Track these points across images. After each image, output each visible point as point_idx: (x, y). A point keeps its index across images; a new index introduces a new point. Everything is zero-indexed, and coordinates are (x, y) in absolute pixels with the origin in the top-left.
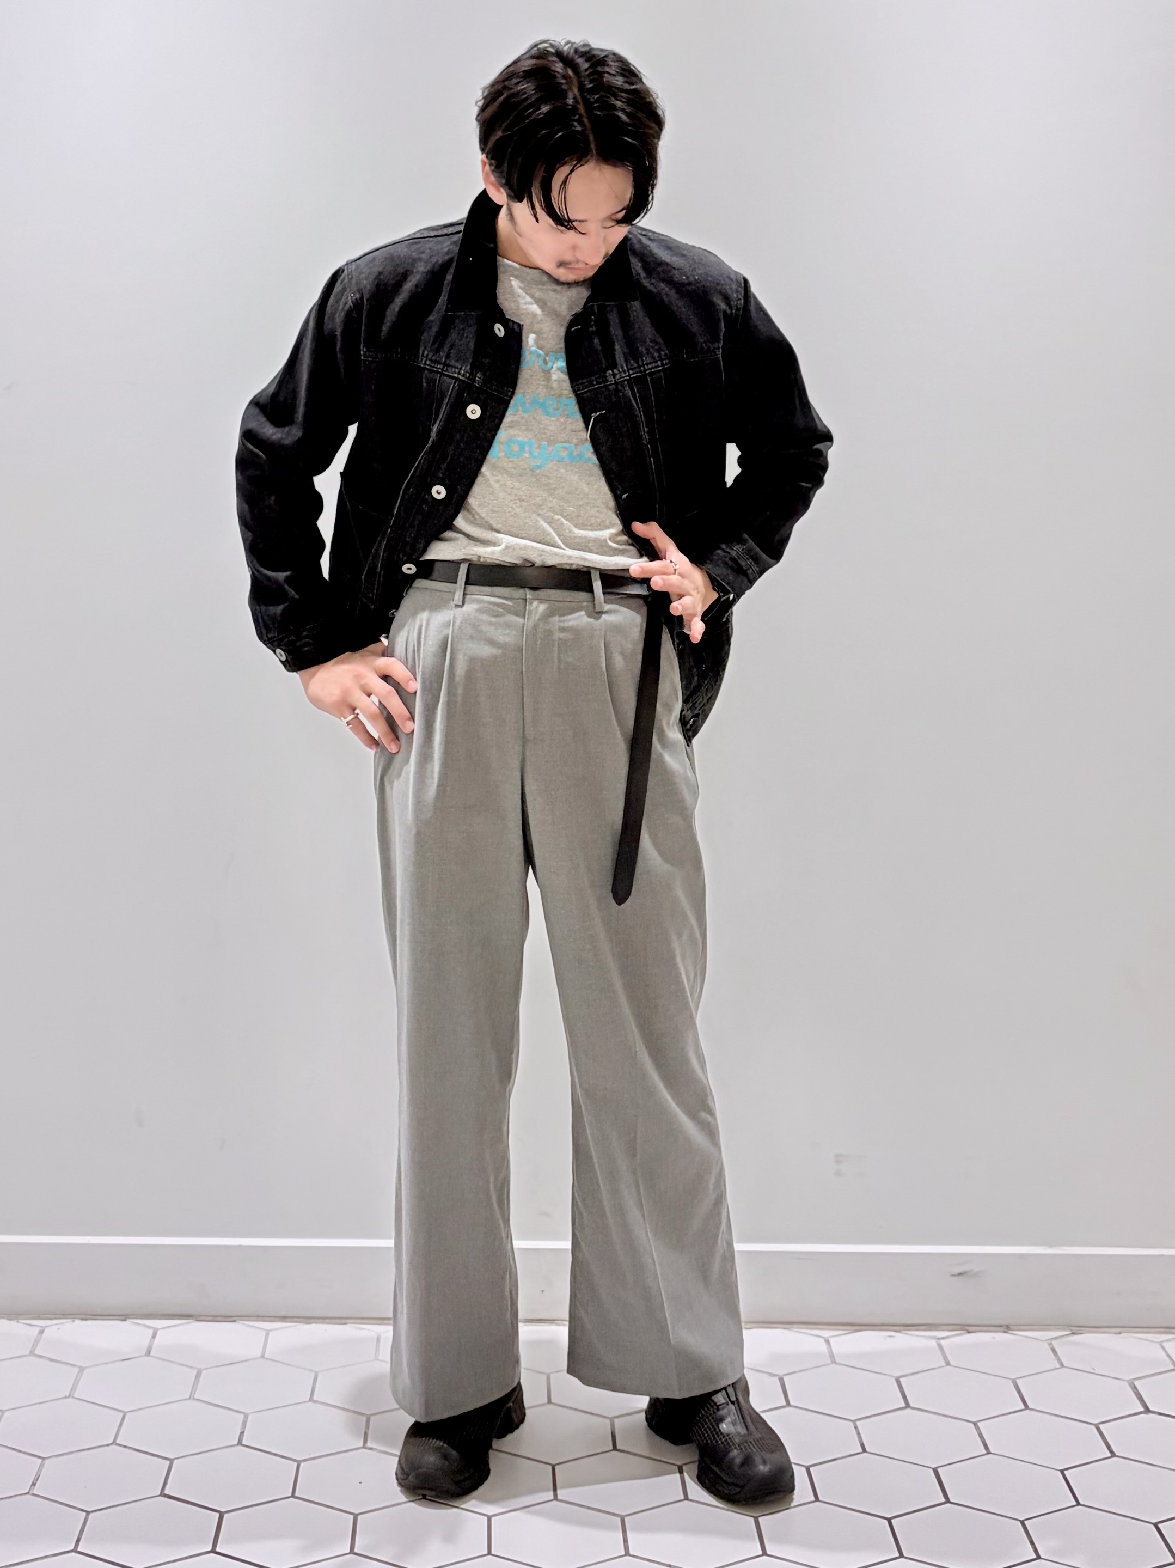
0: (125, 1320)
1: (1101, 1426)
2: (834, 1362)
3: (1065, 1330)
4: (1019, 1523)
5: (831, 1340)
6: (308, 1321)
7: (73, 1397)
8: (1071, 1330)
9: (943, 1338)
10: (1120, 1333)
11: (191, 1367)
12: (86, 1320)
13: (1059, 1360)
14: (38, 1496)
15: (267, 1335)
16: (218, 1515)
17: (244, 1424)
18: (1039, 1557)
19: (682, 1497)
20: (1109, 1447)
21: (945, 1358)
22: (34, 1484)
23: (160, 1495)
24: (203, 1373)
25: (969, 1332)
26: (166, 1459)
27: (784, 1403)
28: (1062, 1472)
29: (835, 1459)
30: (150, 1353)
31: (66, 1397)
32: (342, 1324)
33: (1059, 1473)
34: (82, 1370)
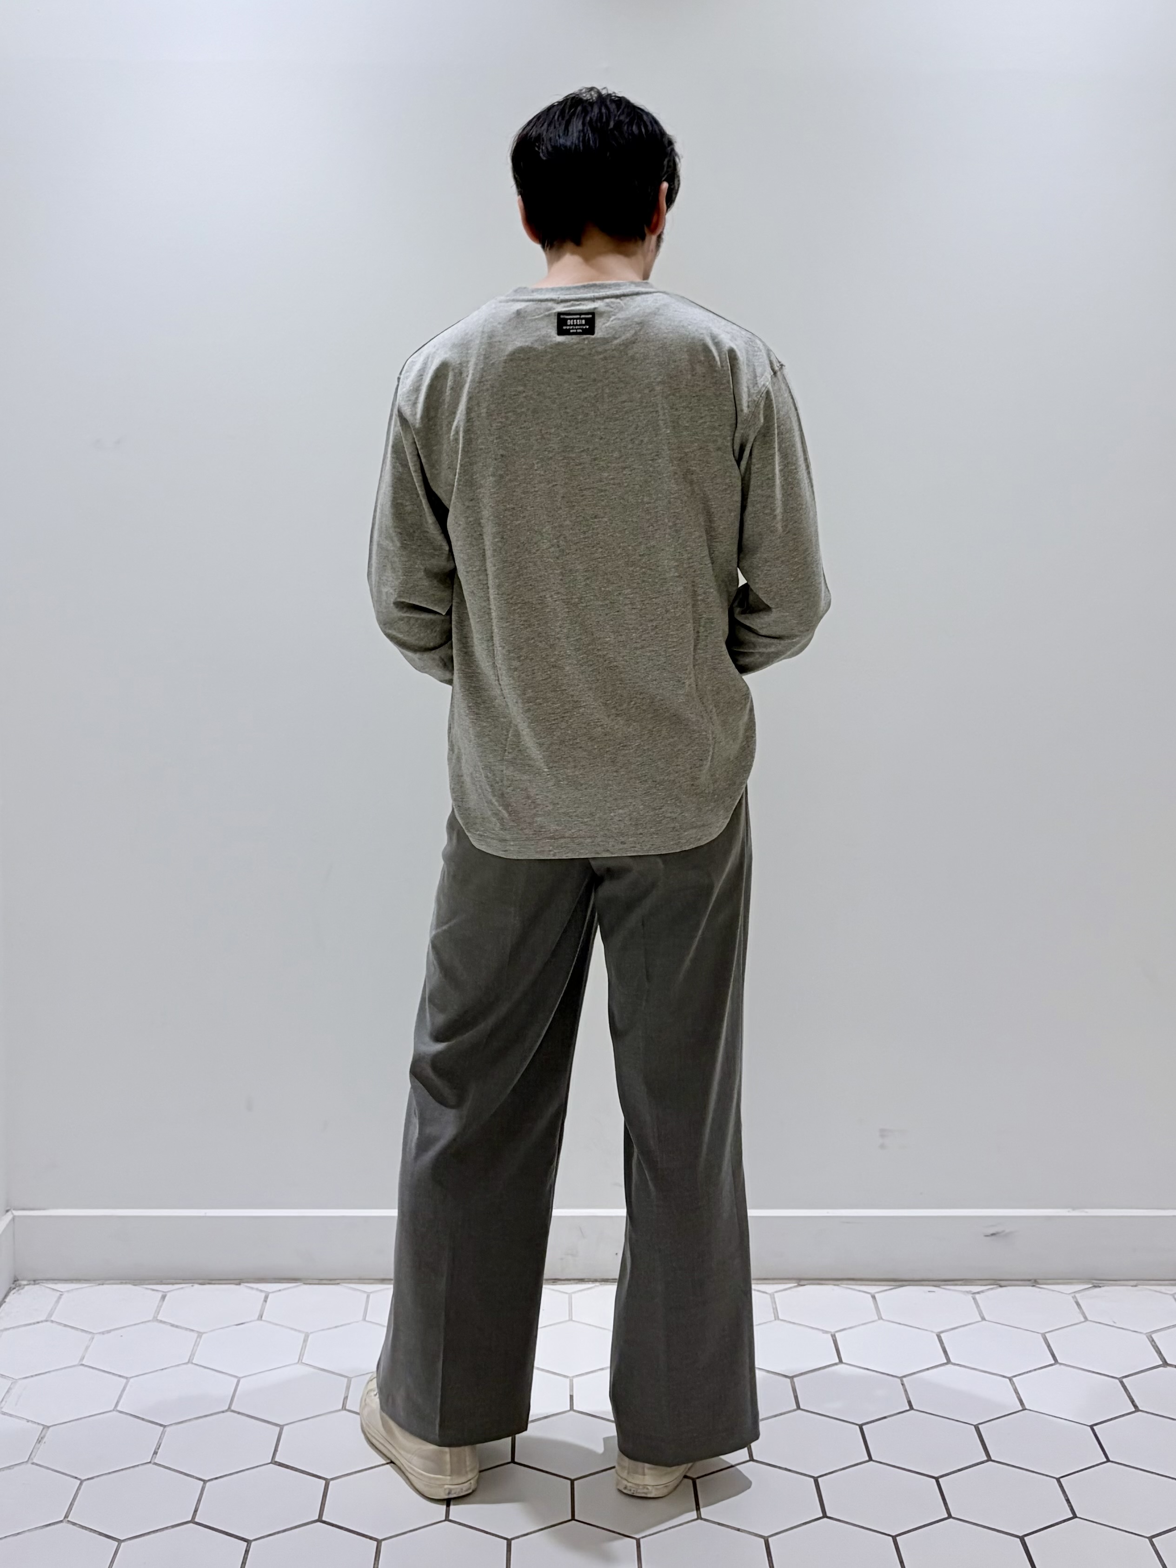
0: (239, 1284)
1: (1124, 1380)
2: (882, 1319)
3: (1087, 1283)
4: (1055, 1480)
5: (877, 1296)
7: (192, 1363)
8: (1093, 1283)
9: (978, 1293)
10: (1136, 1286)
11: (299, 1331)
12: (204, 1284)
13: (1082, 1313)
14: (159, 1465)
15: (368, 1297)
16: (324, 1482)
17: (348, 1388)
18: (1075, 1516)
20: (1133, 1402)
21: (980, 1313)
22: (155, 1453)
23: (271, 1463)
24: (311, 1337)
25: (1001, 1286)
26: (277, 1425)
27: (837, 1361)
28: (1092, 1427)
29: (885, 1418)
31: (186, 1363)
33: (1089, 1429)
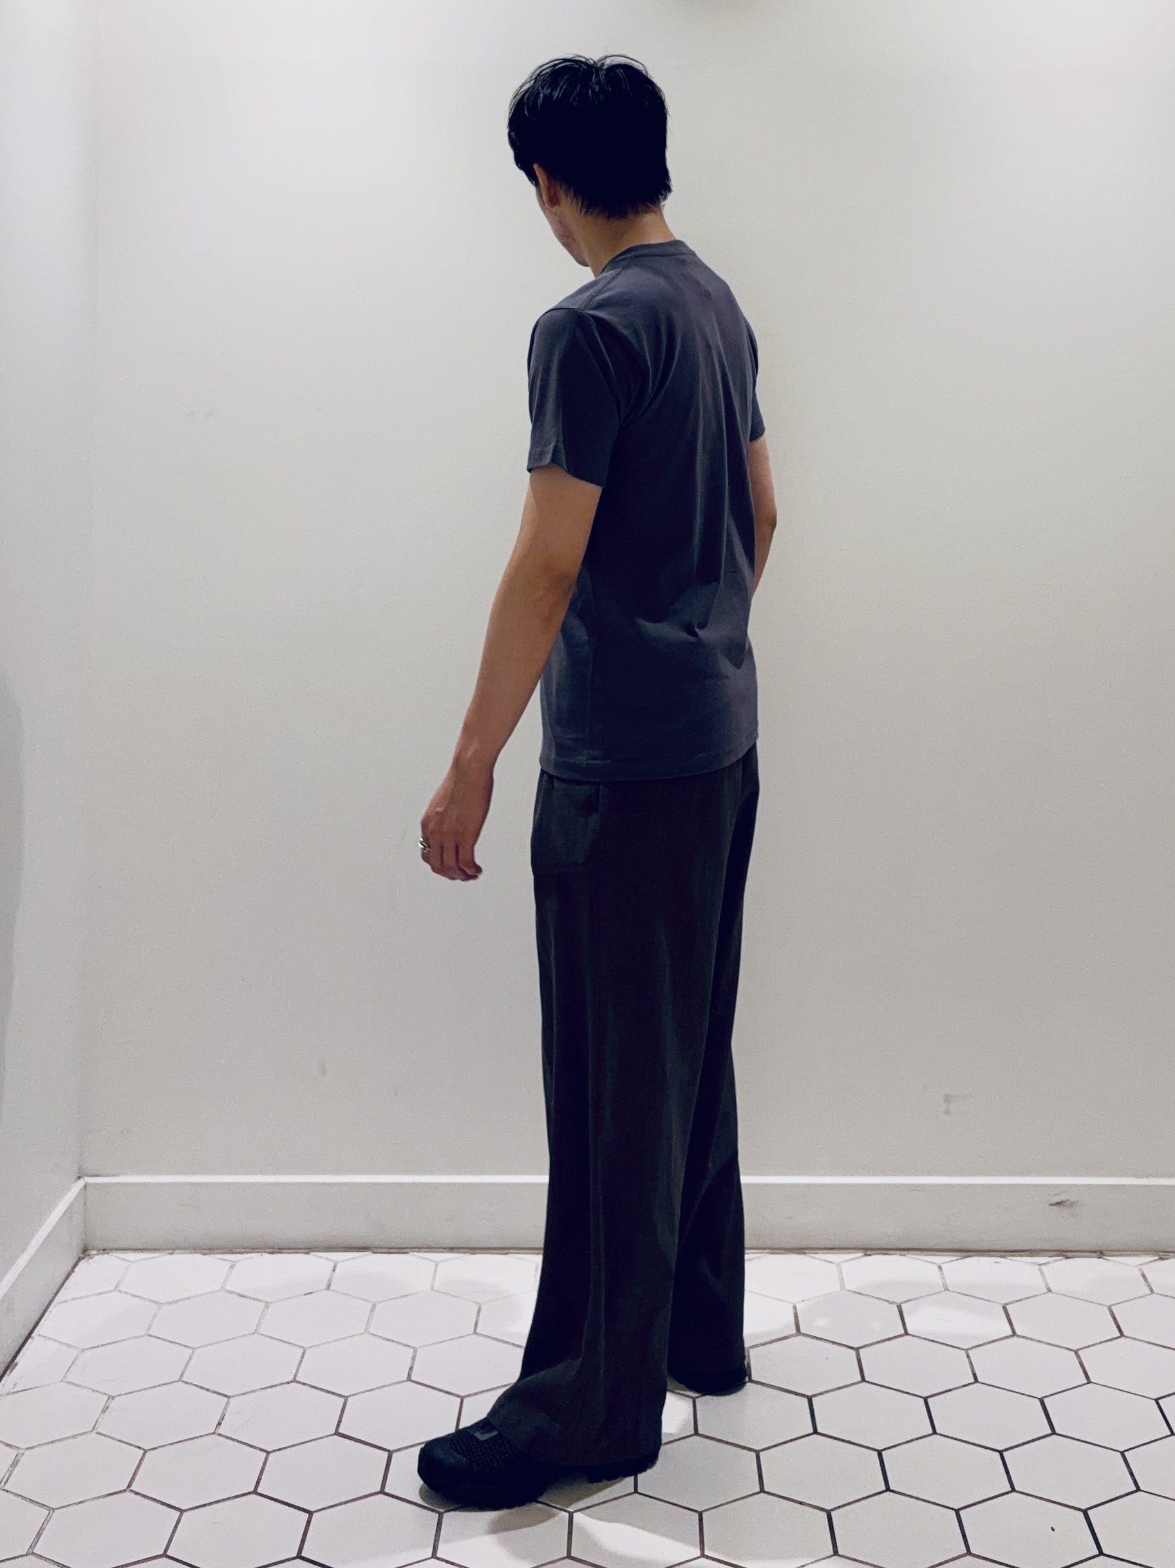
0: (308, 1253)
2: (948, 1290)
3: (1151, 1255)
4: (1119, 1454)
5: (942, 1266)
6: (472, 1251)
7: (259, 1333)
8: (1159, 1256)
9: (1043, 1264)
11: (367, 1301)
12: (273, 1253)
13: (1149, 1286)
14: (223, 1436)
15: (437, 1265)
16: (386, 1454)
17: (414, 1358)
18: (1138, 1489)
19: (812, 1431)
21: (1046, 1285)
22: (219, 1424)
23: (335, 1434)
24: (377, 1306)
25: (1067, 1258)
26: (341, 1396)
27: (902, 1332)
28: (1157, 1400)
29: (950, 1390)
30: (329, 1286)
31: (253, 1334)
32: (505, 1254)
33: (1154, 1402)
34: (267, 1304)
